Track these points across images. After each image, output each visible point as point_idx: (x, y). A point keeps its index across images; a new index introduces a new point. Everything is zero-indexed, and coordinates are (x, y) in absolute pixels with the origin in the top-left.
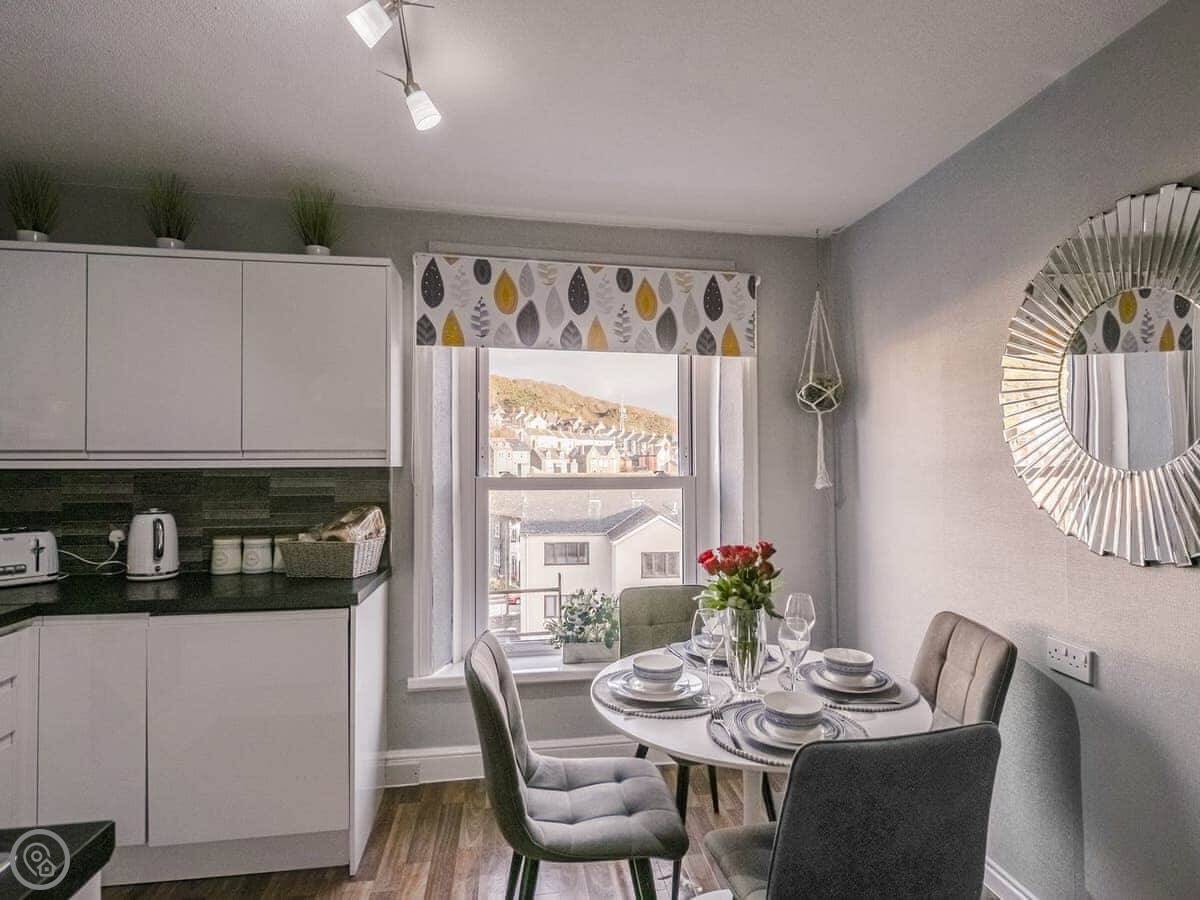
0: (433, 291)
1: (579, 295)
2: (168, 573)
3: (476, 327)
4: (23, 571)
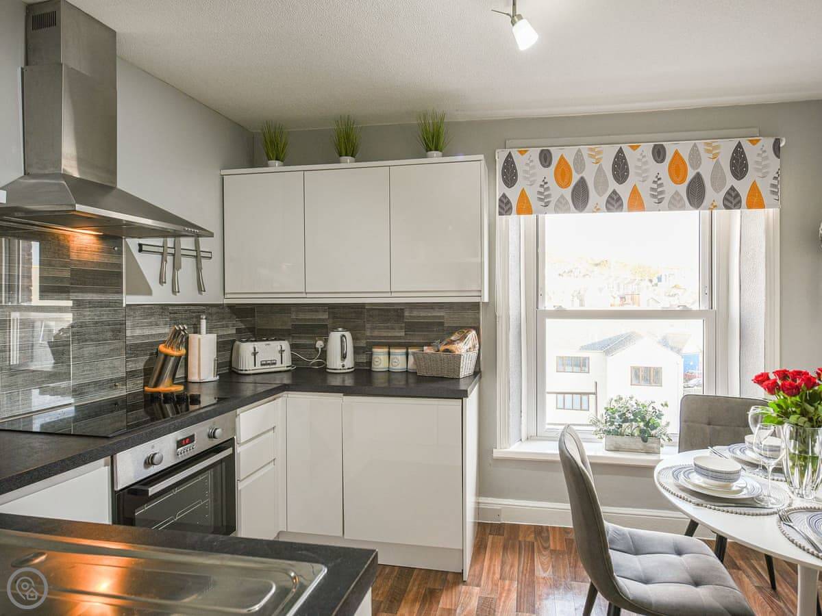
0: (510, 174)
1: (621, 169)
2: (349, 369)
3: (540, 199)
4: (275, 364)
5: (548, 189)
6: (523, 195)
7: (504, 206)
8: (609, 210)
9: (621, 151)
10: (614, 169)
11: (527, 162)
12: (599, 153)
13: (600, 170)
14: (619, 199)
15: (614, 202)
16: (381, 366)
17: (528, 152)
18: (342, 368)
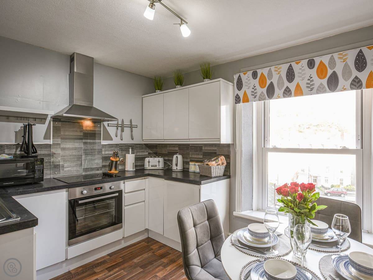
0: (240, 85)
1: (290, 75)
2: (180, 170)
3: (252, 95)
4: (156, 166)
5: (256, 89)
6: (245, 93)
7: (237, 99)
8: (284, 97)
9: (291, 66)
10: (287, 76)
11: (247, 77)
12: (280, 68)
13: (280, 77)
14: (290, 90)
15: (287, 93)
16: (192, 170)
17: (247, 73)
18: (176, 169)
